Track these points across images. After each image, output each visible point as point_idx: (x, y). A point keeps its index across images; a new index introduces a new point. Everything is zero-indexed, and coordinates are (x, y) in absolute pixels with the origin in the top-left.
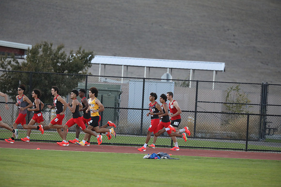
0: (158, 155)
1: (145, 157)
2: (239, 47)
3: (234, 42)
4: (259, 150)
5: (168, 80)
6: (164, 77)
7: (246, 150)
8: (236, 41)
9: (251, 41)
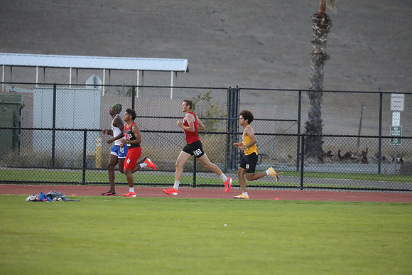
0: (48, 196)
1: (28, 199)
2: (230, 37)
3: (222, 30)
4: (213, 186)
5: (96, 85)
6: (90, 81)
7: (194, 186)
8: (225, 28)
9: (248, 28)
